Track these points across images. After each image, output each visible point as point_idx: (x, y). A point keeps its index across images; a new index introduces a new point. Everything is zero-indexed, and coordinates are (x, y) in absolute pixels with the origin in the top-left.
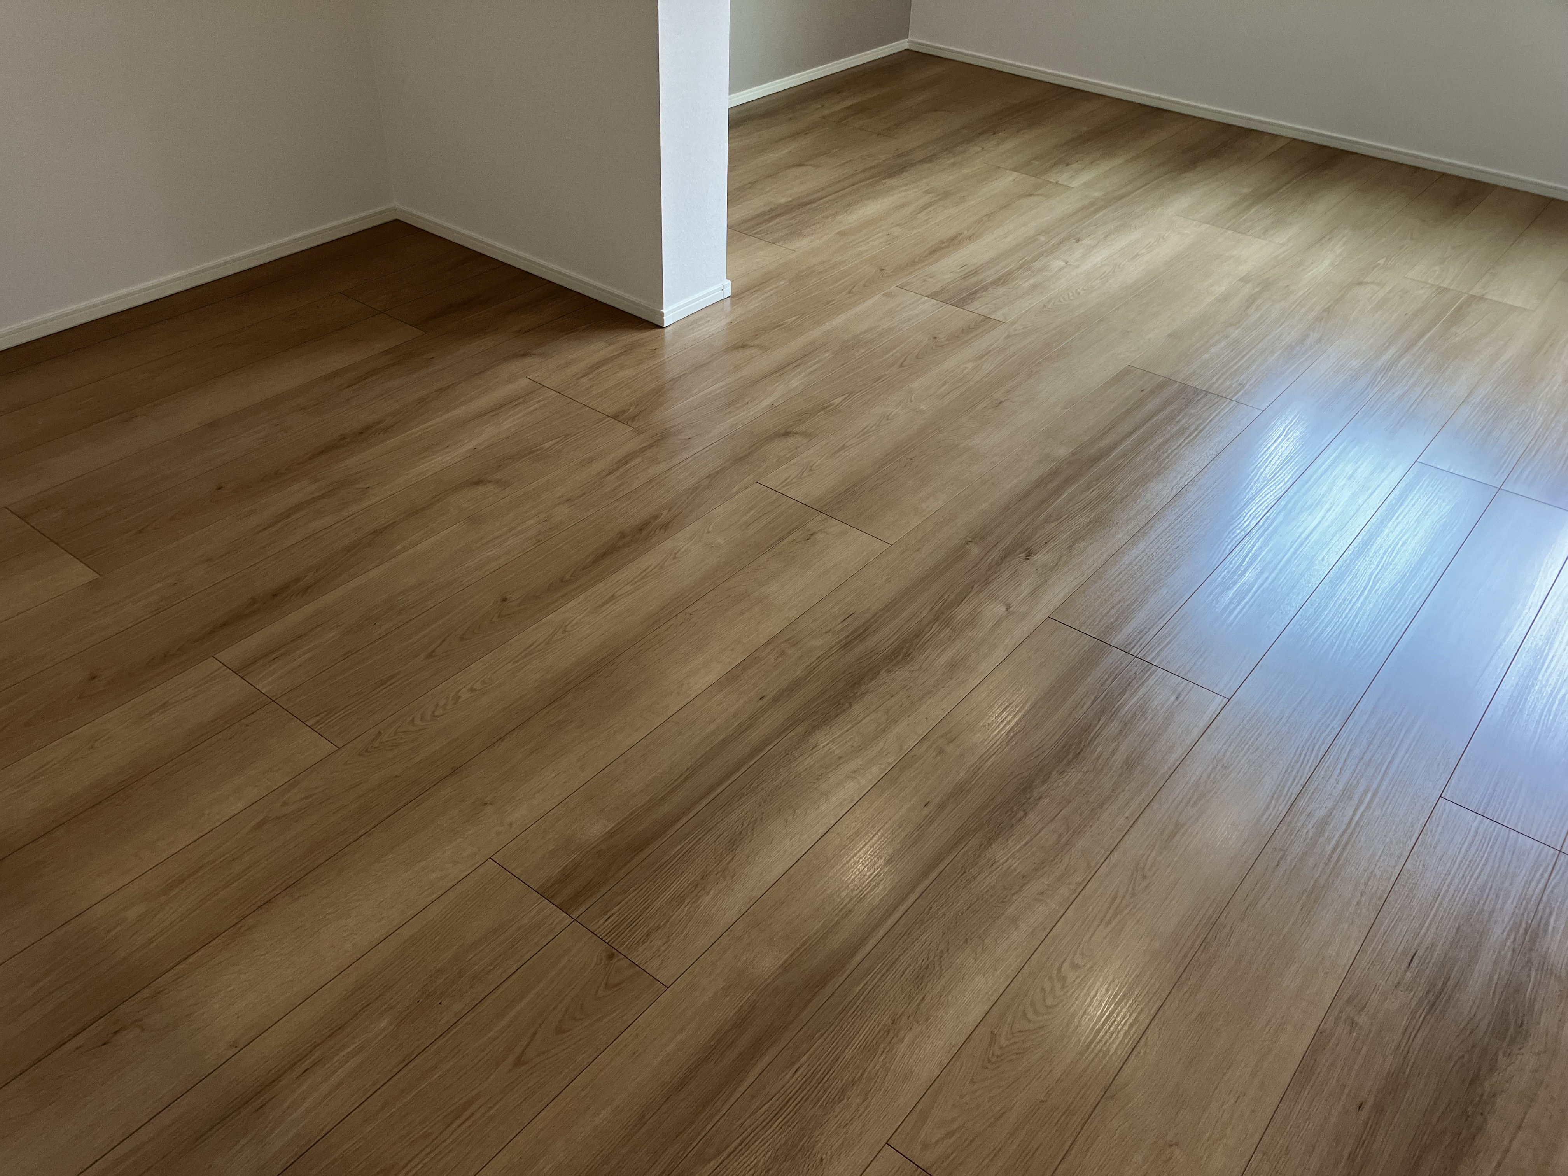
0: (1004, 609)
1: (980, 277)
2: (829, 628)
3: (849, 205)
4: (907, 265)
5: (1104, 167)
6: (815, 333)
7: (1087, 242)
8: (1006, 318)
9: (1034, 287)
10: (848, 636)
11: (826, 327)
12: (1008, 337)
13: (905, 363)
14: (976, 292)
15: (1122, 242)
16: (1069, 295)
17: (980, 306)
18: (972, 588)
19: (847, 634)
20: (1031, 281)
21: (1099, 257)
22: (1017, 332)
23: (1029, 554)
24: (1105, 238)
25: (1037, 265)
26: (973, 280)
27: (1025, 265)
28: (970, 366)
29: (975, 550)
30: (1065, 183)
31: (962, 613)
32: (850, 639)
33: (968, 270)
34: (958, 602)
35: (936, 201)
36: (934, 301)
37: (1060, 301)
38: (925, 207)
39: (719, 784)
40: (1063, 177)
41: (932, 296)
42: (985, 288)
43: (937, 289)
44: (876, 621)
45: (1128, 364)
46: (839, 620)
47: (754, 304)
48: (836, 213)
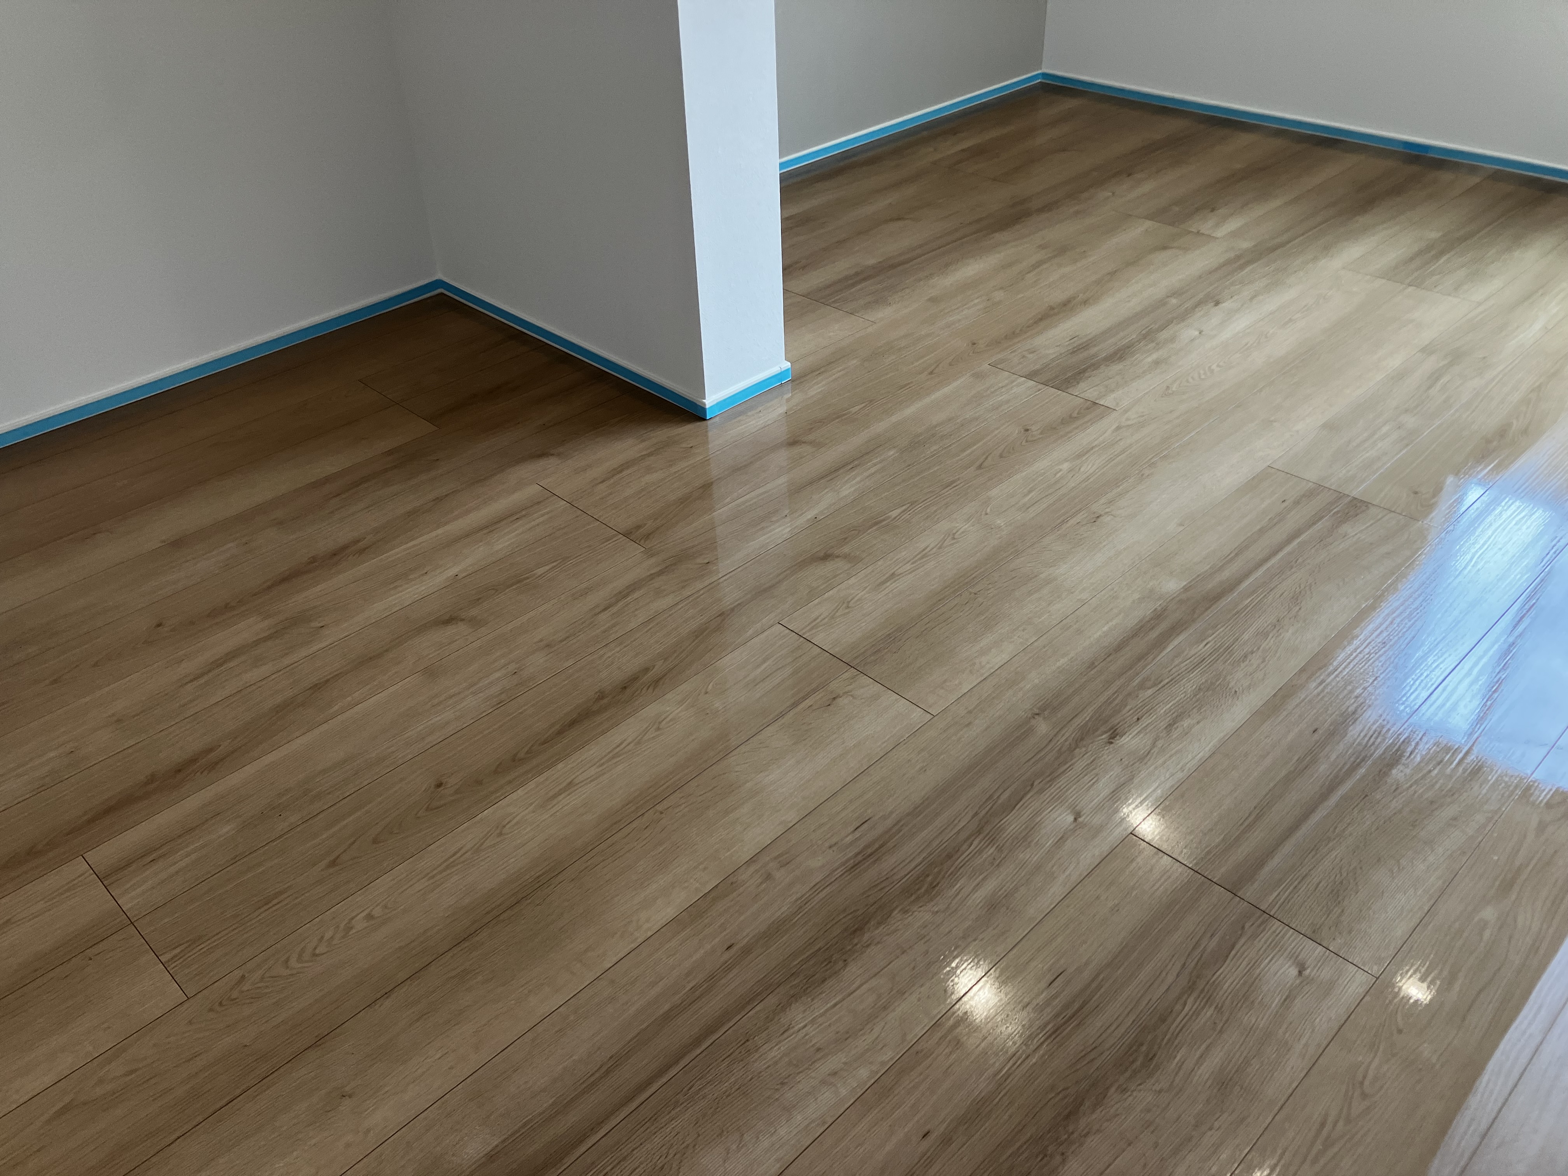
0: (1071, 818)
1: (1093, 350)
2: (834, 840)
3: (947, 265)
4: (1006, 337)
5: (1259, 210)
6: (880, 427)
7: (1227, 305)
8: (1117, 404)
9: (1157, 363)
10: (859, 853)
11: (894, 419)
12: (1118, 428)
13: (985, 464)
14: (1084, 371)
15: (1272, 303)
16: (1199, 374)
17: (1087, 389)
18: (1032, 785)
19: (857, 850)
20: (1155, 356)
21: (1242, 323)
22: (1130, 423)
23: (1114, 735)
24: (1252, 299)
25: (1164, 335)
26: (1085, 354)
27: (1148, 336)
28: (1066, 466)
29: (1042, 727)
30: (1207, 232)
31: (1014, 823)
32: (860, 858)
33: (1079, 342)
34: (1011, 806)
35: (1050, 259)
36: (1031, 383)
37: (1188, 381)
38: (1040, 263)
39: (649, 1082)
40: (1206, 224)
41: (1030, 376)
42: (1095, 366)
43: (1037, 367)
44: (899, 831)
45: (1268, 464)
46: (851, 829)
47: (816, 389)
48: (931, 276)
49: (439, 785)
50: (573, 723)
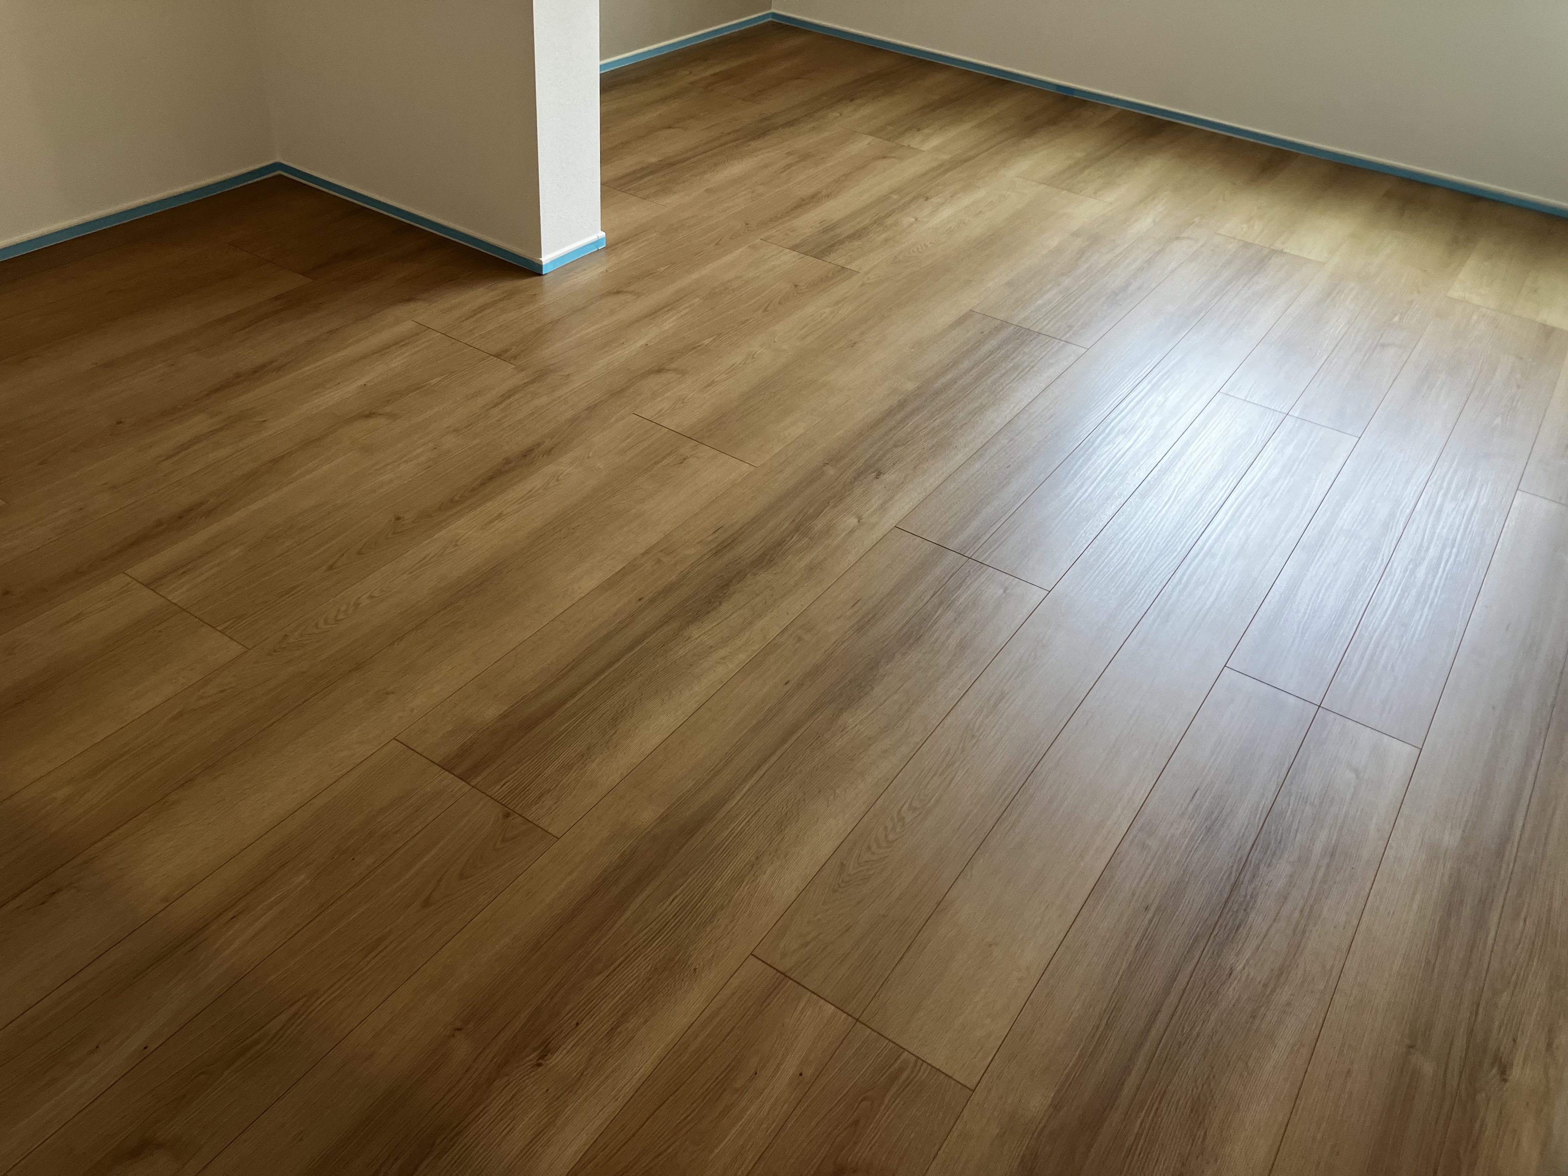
0: (856, 520)
1: (838, 231)
2: (699, 540)
3: (715, 165)
4: (771, 220)
5: (953, 132)
6: (683, 282)
7: (935, 200)
8: (860, 268)
9: (886, 240)
10: (718, 546)
11: (695, 276)
12: (863, 285)
13: (769, 308)
14: (833, 245)
15: (966, 200)
16: (918, 248)
17: (838, 258)
18: (829, 503)
19: (717, 543)
20: (884, 236)
21: (947, 212)
22: (870, 281)
23: (879, 475)
24: (952, 197)
25: (889, 221)
26: (832, 233)
27: (879, 221)
28: (827, 310)
29: (831, 471)
30: (917, 146)
31: (819, 524)
32: (719, 548)
33: (826, 225)
34: (816, 515)
35: (797, 162)
36: (795, 253)
37: (910, 253)
38: (789, 166)
40: (914, 141)
41: (793, 248)
42: (841, 242)
43: (798, 241)
44: (743, 532)
45: (970, 308)
46: (710, 532)
47: (628, 254)
48: (705, 172)
49: (398, 519)
50: (491, 478)
